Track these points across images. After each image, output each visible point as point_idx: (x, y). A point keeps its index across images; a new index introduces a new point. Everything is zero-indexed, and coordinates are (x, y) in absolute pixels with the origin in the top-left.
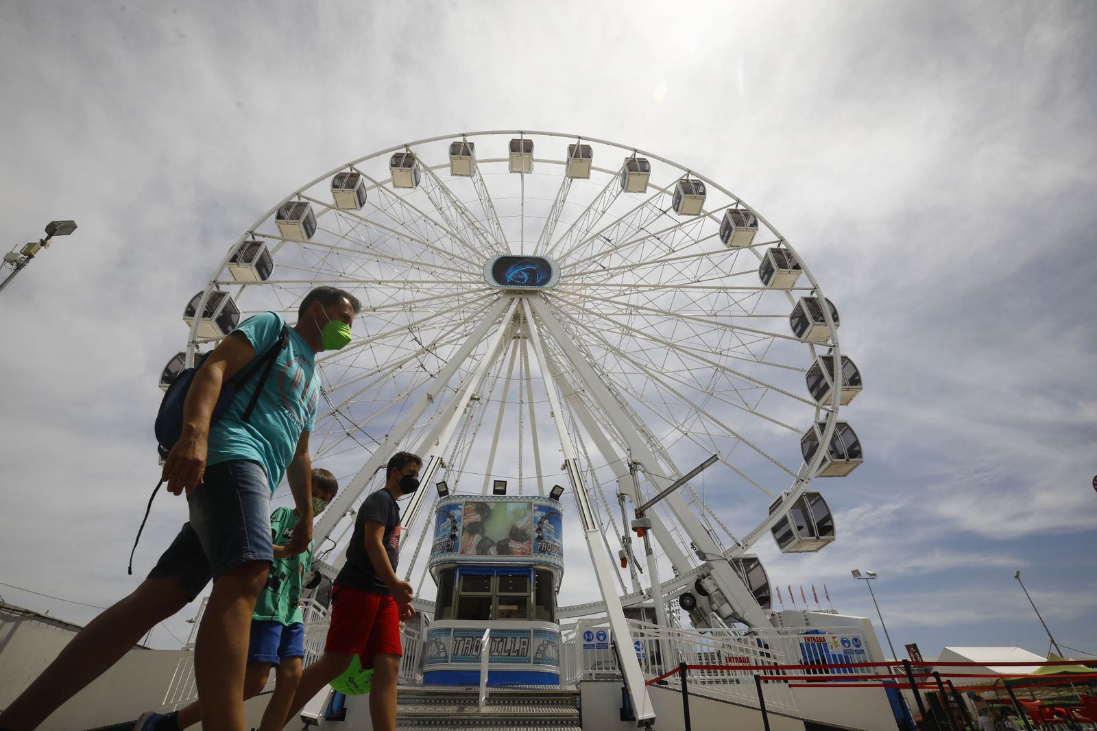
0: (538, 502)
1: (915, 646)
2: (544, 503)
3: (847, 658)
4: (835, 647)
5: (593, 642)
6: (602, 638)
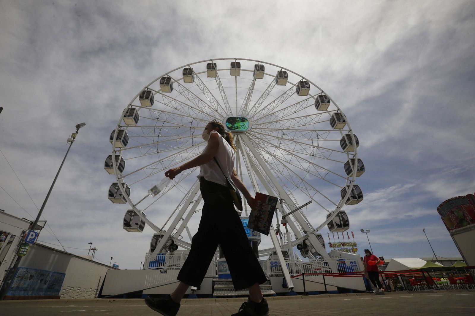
1: (382, 257)
3: (351, 268)
4: (348, 264)
5: (274, 265)
6: (276, 264)
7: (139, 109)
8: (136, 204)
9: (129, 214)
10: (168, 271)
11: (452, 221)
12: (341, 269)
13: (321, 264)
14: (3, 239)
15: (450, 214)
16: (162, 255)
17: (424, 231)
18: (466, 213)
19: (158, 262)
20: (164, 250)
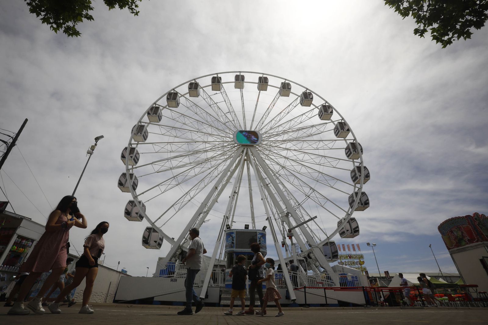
0: (259, 232)
1: (387, 272)
2: (261, 232)
3: (353, 282)
4: (349, 279)
5: (278, 277)
6: (280, 276)
7: (147, 126)
8: (155, 222)
9: (148, 231)
10: (178, 279)
11: (452, 240)
12: (342, 283)
13: (324, 278)
14: (30, 245)
15: (450, 233)
16: (172, 264)
17: (430, 246)
18: (465, 233)
19: (169, 270)
20: (173, 259)
